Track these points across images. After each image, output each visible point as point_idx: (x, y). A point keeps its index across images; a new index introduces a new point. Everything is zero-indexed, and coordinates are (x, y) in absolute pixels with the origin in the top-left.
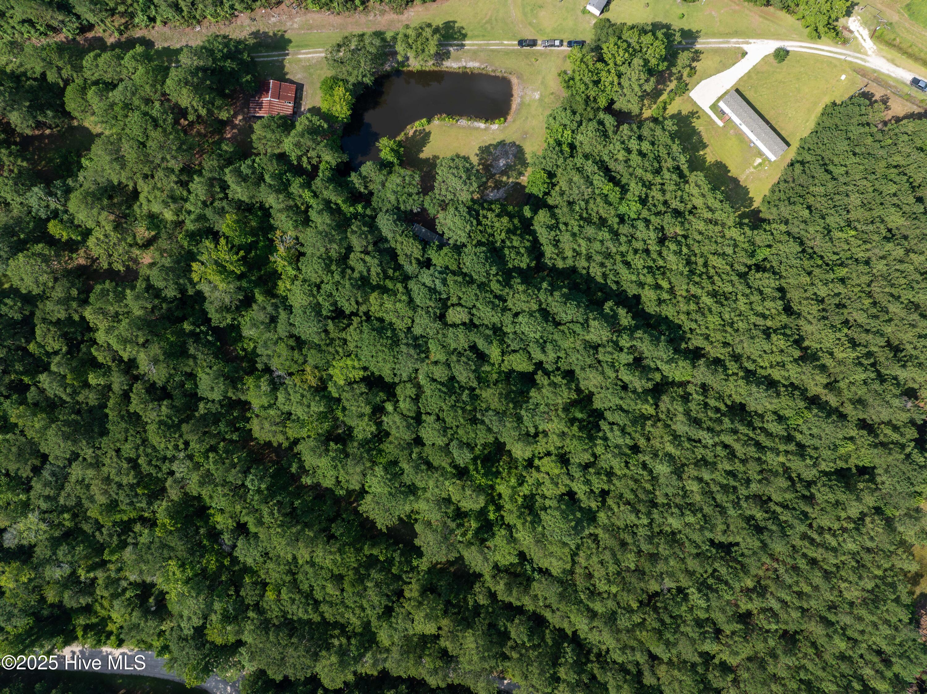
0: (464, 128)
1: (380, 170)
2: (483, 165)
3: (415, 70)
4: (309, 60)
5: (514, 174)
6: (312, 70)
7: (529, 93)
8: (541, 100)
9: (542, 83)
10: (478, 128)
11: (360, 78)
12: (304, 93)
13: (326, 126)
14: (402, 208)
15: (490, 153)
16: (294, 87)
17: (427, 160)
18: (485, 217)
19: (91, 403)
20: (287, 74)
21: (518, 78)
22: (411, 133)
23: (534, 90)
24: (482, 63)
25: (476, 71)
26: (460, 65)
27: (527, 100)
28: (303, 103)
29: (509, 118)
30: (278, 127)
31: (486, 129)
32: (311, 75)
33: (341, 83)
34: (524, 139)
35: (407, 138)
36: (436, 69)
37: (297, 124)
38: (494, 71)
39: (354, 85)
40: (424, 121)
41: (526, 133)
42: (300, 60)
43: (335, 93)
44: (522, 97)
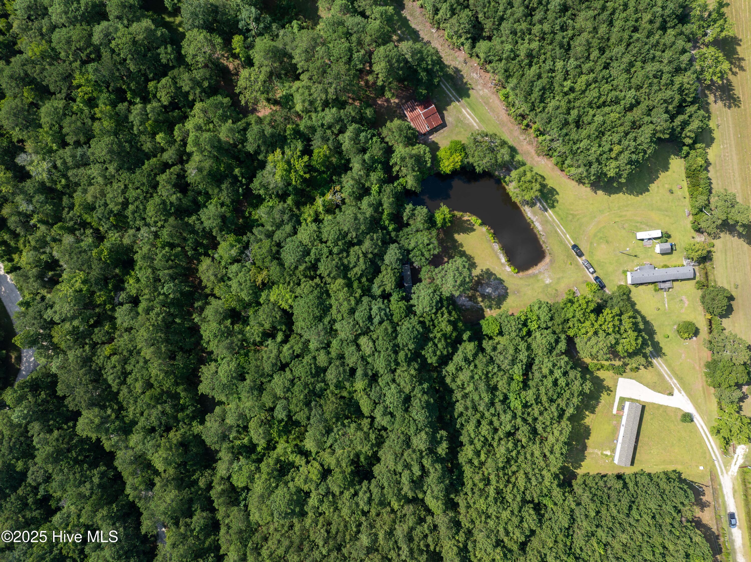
0: (493, 250)
1: (426, 221)
2: (479, 279)
3: (508, 191)
4: (465, 117)
5: (488, 303)
6: (460, 125)
7: (546, 275)
8: (547, 286)
9: (559, 279)
10: (499, 259)
11: (475, 164)
12: (442, 131)
13: (429, 165)
14: (411, 256)
15: (489, 278)
16: (440, 122)
17: (456, 241)
18: (443, 314)
19: (144, 148)
20: (446, 110)
21: (551, 261)
22: (465, 218)
23: (550, 277)
24: (543, 231)
25: (535, 231)
26: (532, 218)
27: (540, 277)
28: (435, 135)
29: (521, 274)
30: (406, 137)
31: (503, 264)
32: (457, 126)
33: (463, 154)
34: (514, 293)
35: (460, 218)
36: (518, 204)
37: (417, 146)
38: (544, 242)
39: (468, 163)
40: (479, 221)
41: (519, 292)
42: (461, 112)
43: (454, 156)
44: (540, 272)
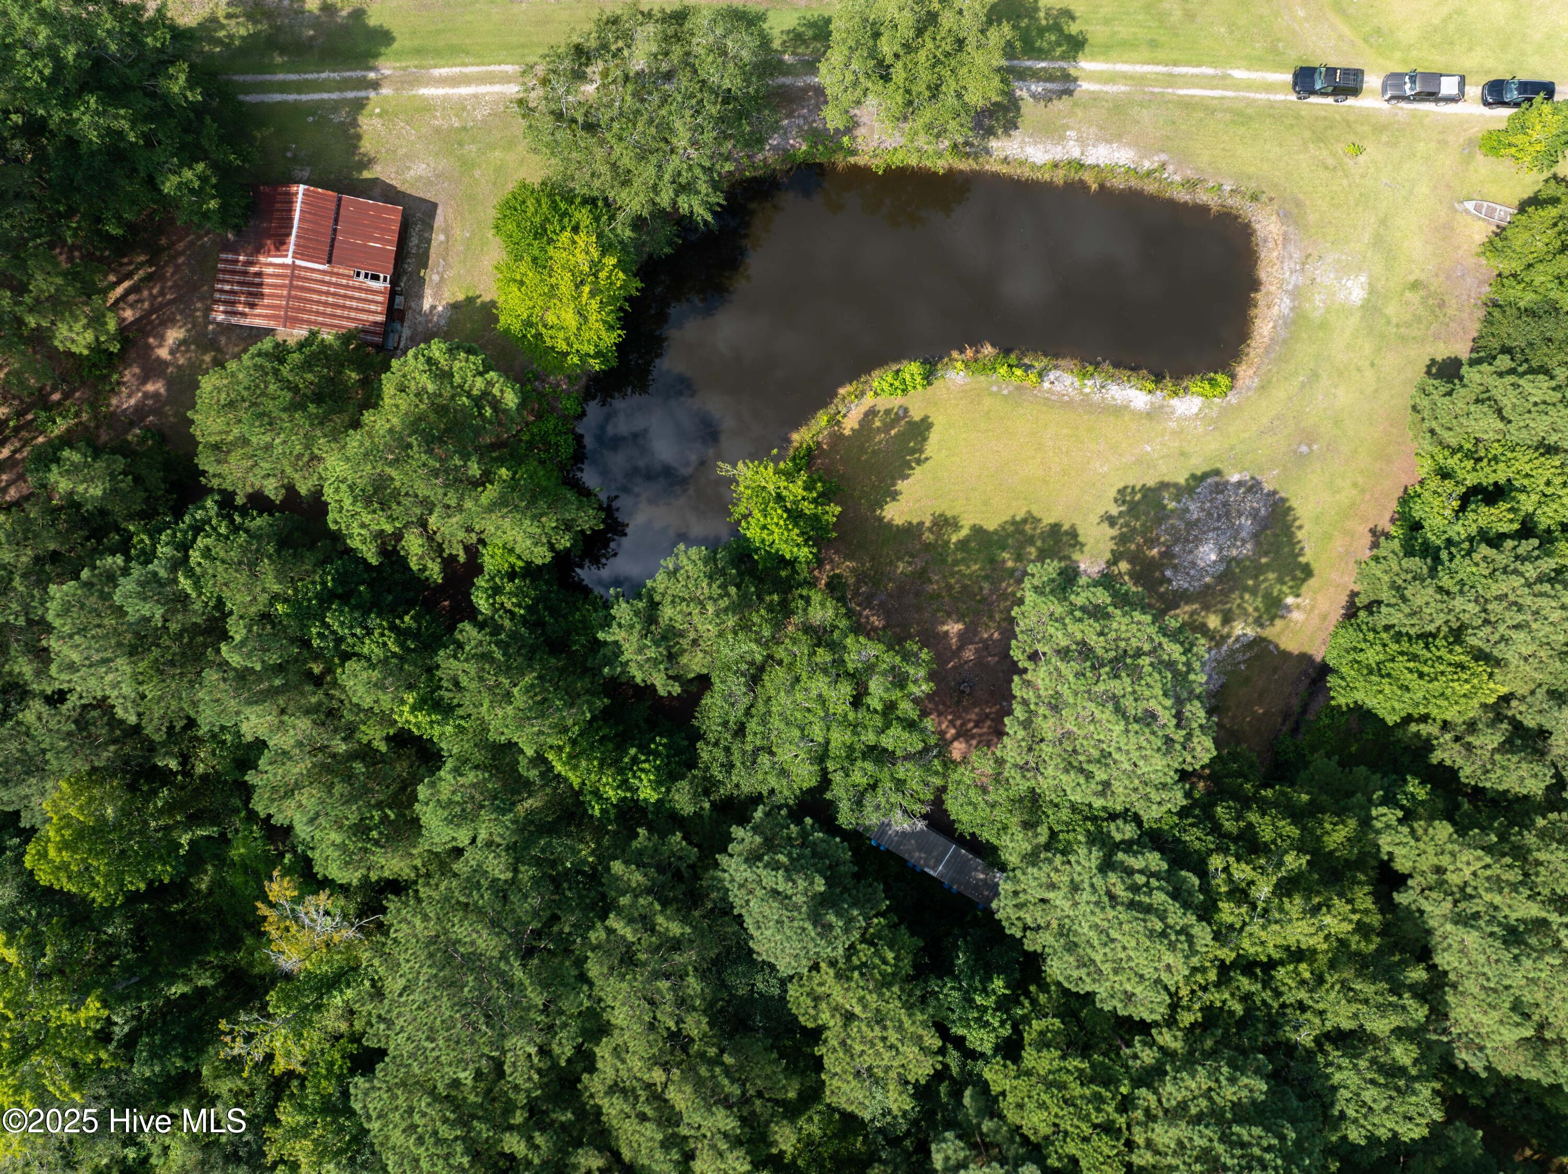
1: (741, 606)
2: (1133, 559)
3: (878, 164)
4: (460, 106)
5: (1251, 602)
6: (471, 149)
7: (1326, 276)
8: (1371, 308)
9: (1378, 242)
10: (1120, 410)
11: (665, 199)
12: (438, 238)
13: (511, 399)
15: (1162, 515)
16: (393, 215)
17: (914, 532)
20: (364, 158)
21: (1285, 217)
22: (852, 419)
23: (1343, 270)
24: (1146, 151)
25: (1119, 183)
26: (1058, 153)
27: (1317, 304)
28: (432, 277)
29: (1243, 371)
31: (1153, 414)
32: (467, 165)
33: (583, 216)
34: (1301, 460)
35: (837, 438)
36: (964, 165)
37: (388, 384)
38: (1191, 185)
39: (638, 223)
40: (912, 369)
41: (1309, 437)
42: (427, 107)
43: (558, 255)
44: (1296, 294)
